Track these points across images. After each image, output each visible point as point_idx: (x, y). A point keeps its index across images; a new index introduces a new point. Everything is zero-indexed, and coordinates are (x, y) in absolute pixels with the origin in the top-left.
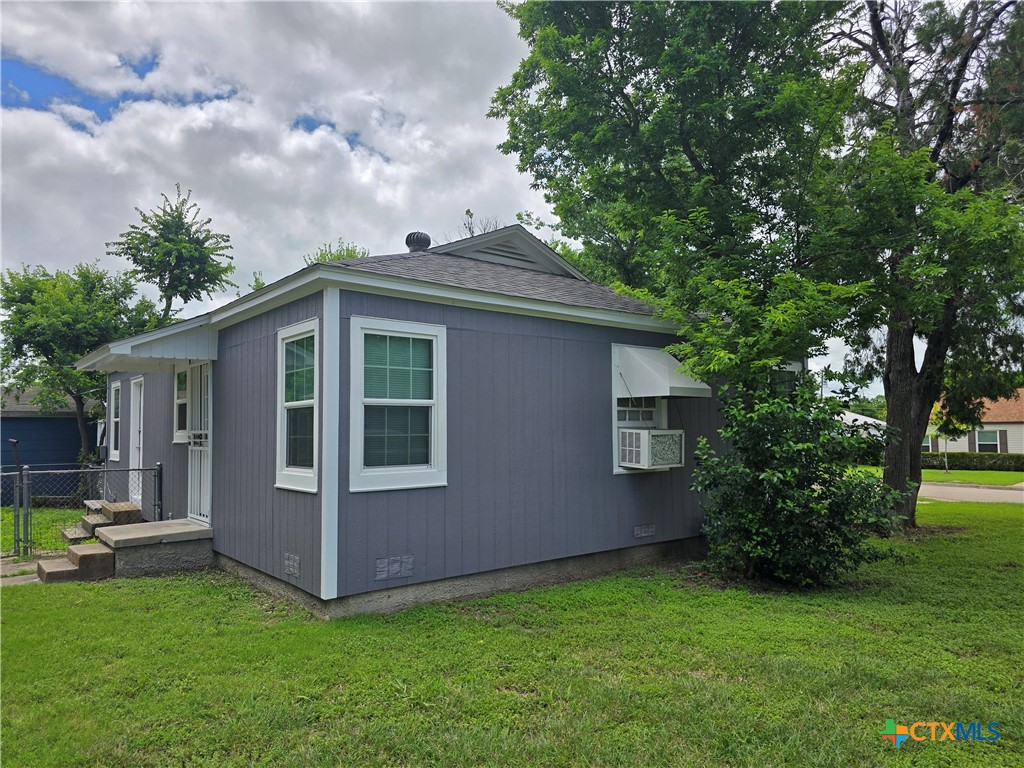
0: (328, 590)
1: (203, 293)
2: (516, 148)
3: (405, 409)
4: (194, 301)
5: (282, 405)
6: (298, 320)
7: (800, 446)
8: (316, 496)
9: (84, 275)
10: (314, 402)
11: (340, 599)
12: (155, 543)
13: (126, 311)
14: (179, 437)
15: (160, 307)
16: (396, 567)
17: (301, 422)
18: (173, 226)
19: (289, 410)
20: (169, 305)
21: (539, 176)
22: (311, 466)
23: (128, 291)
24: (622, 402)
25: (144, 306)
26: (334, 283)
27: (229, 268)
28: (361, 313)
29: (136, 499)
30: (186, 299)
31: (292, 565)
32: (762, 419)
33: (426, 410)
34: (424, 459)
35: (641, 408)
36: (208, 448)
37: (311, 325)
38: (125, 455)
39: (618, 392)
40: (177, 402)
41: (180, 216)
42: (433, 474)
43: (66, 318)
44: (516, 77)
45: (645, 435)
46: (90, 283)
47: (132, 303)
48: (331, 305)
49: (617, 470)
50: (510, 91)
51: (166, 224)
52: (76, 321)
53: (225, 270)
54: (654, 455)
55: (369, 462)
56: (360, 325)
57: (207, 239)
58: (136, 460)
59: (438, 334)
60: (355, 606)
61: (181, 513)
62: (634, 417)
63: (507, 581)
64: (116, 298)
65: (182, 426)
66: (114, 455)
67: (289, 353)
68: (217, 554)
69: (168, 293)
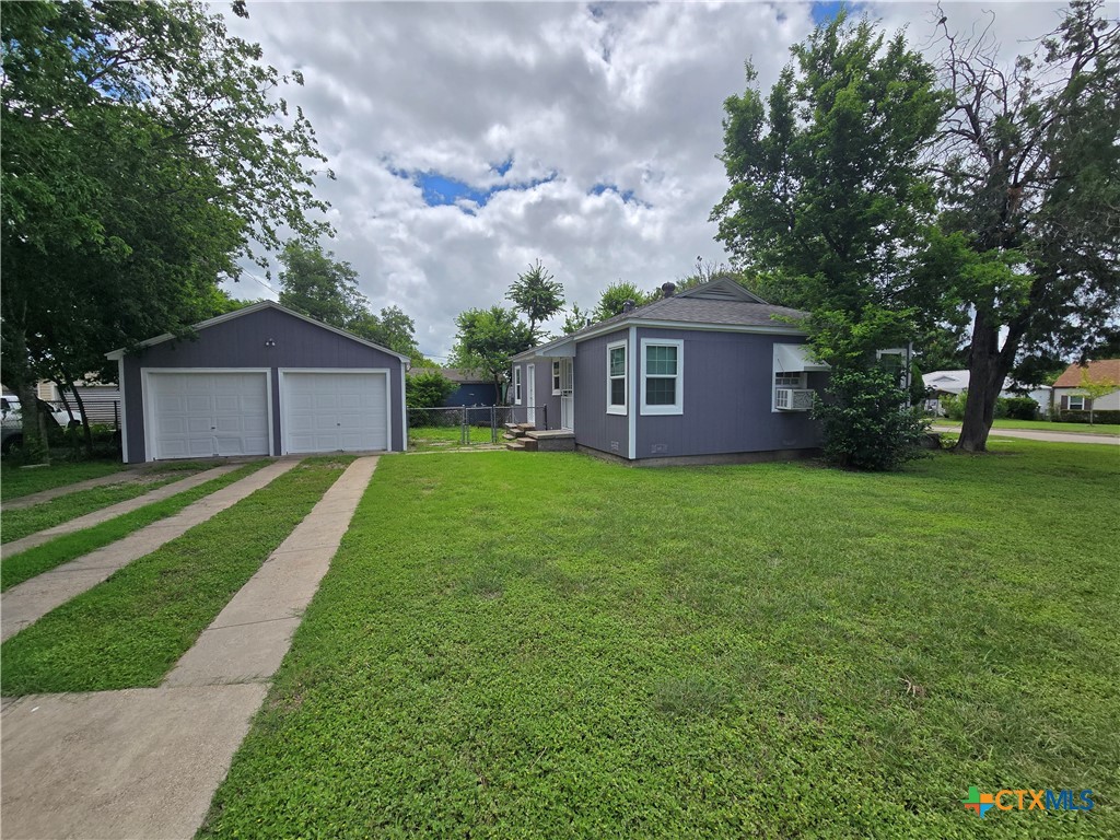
0: (632, 455)
1: (549, 316)
2: (723, 237)
3: (664, 379)
4: (545, 320)
5: (609, 378)
6: (617, 340)
7: (868, 397)
8: (627, 416)
9: (495, 311)
10: (625, 376)
11: (637, 460)
12: (552, 438)
13: (513, 328)
14: (556, 392)
15: (529, 326)
16: (659, 449)
17: (618, 386)
18: (535, 281)
19: (613, 380)
20: (533, 323)
21: (737, 252)
22: (624, 404)
23: (514, 317)
24: (778, 374)
25: (522, 325)
26: (634, 325)
27: (563, 302)
28: (645, 337)
29: (532, 421)
30: (541, 319)
31: (615, 446)
32: (847, 383)
33: (674, 379)
34: (672, 401)
35: (790, 378)
36: (572, 397)
37: (624, 342)
38: (525, 401)
39: (776, 369)
40: (554, 376)
41: (538, 275)
42: (676, 409)
43: (491, 334)
44: (724, 199)
45: (790, 391)
46: (498, 314)
47: (516, 324)
48: (633, 334)
49: (773, 410)
50: (720, 206)
51: (531, 280)
52: (495, 336)
53: (561, 303)
54: (795, 402)
55: (649, 402)
56: (645, 342)
57: (551, 287)
58: (531, 403)
59: (679, 344)
60: (642, 463)
61: (558, 427)
62: (786, 382)
63: (712, 460)
64: (509, 322)
65: (557, 387)
66: (518, 402)
67: (612, 355)
68: (577, 444)
69: (533, 317)
